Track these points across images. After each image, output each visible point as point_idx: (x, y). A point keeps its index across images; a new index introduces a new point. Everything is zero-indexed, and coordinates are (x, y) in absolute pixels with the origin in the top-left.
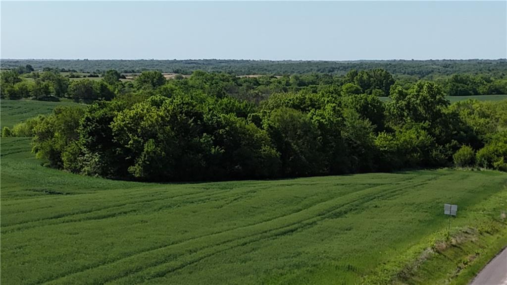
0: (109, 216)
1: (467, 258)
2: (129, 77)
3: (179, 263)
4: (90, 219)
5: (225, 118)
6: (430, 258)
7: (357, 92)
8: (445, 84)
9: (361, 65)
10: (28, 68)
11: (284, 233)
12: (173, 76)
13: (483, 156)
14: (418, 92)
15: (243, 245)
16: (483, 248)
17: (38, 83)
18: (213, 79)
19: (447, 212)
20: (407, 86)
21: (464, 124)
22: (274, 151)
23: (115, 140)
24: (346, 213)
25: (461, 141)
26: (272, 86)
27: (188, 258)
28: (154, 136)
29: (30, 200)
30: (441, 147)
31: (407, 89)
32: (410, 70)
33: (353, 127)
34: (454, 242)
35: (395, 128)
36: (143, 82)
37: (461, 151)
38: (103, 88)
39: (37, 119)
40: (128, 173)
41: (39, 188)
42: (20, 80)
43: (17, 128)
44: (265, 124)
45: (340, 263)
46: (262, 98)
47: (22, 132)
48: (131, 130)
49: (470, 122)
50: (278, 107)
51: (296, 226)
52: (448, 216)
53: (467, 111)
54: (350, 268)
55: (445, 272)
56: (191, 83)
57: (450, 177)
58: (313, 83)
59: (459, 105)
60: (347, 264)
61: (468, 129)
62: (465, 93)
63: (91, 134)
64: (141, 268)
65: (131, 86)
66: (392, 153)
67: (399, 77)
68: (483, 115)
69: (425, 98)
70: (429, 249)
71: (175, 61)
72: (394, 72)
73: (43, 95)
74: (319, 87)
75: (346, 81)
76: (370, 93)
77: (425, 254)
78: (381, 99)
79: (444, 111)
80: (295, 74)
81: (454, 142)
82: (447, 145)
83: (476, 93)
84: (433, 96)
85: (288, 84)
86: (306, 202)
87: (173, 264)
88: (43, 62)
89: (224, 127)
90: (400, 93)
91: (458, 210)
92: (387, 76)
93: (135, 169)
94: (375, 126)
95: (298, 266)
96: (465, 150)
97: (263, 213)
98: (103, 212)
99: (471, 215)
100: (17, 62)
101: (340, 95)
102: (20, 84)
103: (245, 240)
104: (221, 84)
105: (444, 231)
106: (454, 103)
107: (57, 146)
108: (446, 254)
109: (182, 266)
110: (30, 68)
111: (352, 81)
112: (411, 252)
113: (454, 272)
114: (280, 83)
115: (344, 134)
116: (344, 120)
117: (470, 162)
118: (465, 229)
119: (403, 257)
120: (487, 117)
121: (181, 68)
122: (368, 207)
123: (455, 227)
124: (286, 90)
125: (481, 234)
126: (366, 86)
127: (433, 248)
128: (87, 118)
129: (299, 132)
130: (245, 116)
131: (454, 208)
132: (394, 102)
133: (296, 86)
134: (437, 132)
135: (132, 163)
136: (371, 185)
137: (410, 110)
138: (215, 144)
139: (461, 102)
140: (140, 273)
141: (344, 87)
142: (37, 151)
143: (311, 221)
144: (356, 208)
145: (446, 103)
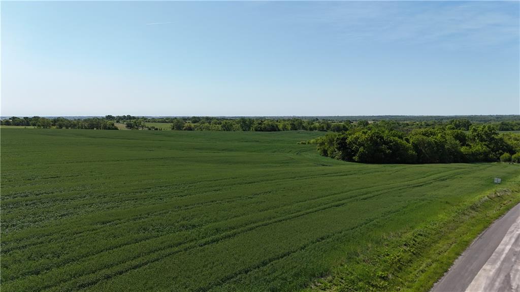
0: (345, 175)
1: (505, 202)
2: (354, 122)
3: (372, 195)
4: (337, 176)
5: (393, 139)
6: (486, 201)
7: (453, 129)
8: (497, 126)
9: (456, 117)
10: (316, 119)
11: (418, 186)
12: (372, 122)
13: (515, 158)
14: (483, 129)
15: (400, 190)
16: (514, 198)
17: (320, 125)
18: (388, 123)
19: (496, 182)
20: (478, 126)
21: (506, 143)
22: (414, 153)
23: (348, 146)
24: (446, 179)
25: (504, 151)
26: (414, 126)
27: (376, 193)
28: (363, 145)
29: (316, 167)
30: (494, 153)
31: (478, 128)
32: (480, 119)
33: (451, 144)
34: (499, 195)
35: (471, 144)
36: (360, 124)
37: (504, 155)
38: (344, 127)
39: (319, 138)
40: (352, 159)
41: (319, 163)
42: (313, 124)
43: (312, 141)
44: (411, 141)
45: (443, 200)
46: (410, 131)
47: (313, 143)
48: (354, 143)
49: (509, 143)
50: (416, 134)
51: (423, 183)
52: (496, 183)
53: (507, 137)
54: (447, 202)
55: (494, 207)
56: (379, 125)
57: (498, 166)
58: (433, 125)
59: (504, 135)
60: (446, 200)
61: (508, 146)
62: (507, 130)
63: (339, 144)
64: (357, 196)
65: (355, 126)
66: (469, 155)
67: (475, 123)
68: (516, 139)
69: (486, 132)
70: (486, 197)
71: (373, 116)
72: (472, 120)
73: (322, 129)
74: (436, 127)
75: (448, 124)
76: (460, 129)
77: (484, 199)
78: (464, 132)
79: (496, 137)
80: (425, 121)
81: (501, 151)
82: (497, 152)
83: (513, 130)
84: (491, 131)
85: (421, 125)
86: (428, 174)
87: (369, 195)
88: (321, 117)
89: (392, 142)
90: (474, 129)
91: (501, 181)
92: (468, 122)
93: (356, 158)
94: (462, 143)
95: (423, 200)
96: (506, 155)
97: (408, 177)
98: (343, 174)
99: (508, 183)
100: (313, 117)
101: (445, 130)
102: (313, 125)
103: (399, 188)
104: (392, 125)
105: (494, 190)
106: (501, 134)
107: (326, 148)
108: (495, 200)
109: (374, 196)
110: (317, 119)
111: (451, 124)
112: (477, 198)
113: (498, 208)
114: (418, 125)
115: (446, 147)
116: (446, 140)
117: (509, 160)
118: (505, 189)
119: (473, 200)
120: (518, 140)
121: (375, 119)
122: (457, 177)
123: (499, 188)
124: (420, 128)
125: (513, 192)
126: (458, 126)
127: (488, 197)
128: (338, 138)
129: (426, 145)
130: (402, 138)
131: (500, 180)
132: (471, 133)
133: (425, 126)
134: (492, 146)
135: (354, 155)
136: (459, 168)
137: (479, 137)
138: (388, 149)
139: (505, 134)
140: (356, 198)
141: (447, 127)
142: (318, 149)
143: (429, 182)
144: (451, 177)
145: (497, 134)
